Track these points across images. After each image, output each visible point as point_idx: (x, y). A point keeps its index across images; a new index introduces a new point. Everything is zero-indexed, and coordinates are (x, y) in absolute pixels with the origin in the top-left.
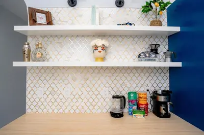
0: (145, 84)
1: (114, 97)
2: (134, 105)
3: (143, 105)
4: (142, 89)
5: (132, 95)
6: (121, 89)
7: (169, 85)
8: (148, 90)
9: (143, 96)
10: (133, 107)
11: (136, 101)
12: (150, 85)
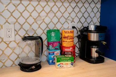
0: (70, 18)
1: (25, 39)
2: (56, 49)
3: (69, 48)
4: (66, 26)
5: (53, 35)
6: (35, 26)
7: (99, 20)
8: (74, 27)
9: (69, 35)
10: (56, 53)
11: (59, 43)
12: (76, 20)
